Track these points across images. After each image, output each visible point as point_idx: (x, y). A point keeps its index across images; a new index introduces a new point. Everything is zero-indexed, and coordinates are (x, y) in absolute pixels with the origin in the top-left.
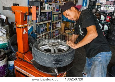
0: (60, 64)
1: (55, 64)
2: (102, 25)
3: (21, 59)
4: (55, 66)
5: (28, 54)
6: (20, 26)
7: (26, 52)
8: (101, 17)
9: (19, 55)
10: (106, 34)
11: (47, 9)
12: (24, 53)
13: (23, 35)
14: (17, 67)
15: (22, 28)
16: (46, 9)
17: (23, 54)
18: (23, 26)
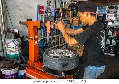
0: (67, 68)
1: (62, 67)
2: (110, 39)
4: (62, 69)
6: (33, 37)
7: (37, 61)
8: (109, 32)
9: (30, 64)
12: (35, 62)
13: (35, 45)
14: (29, 75)
15: (34, 39)
18: (35, 38)
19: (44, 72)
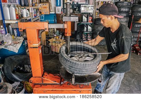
3: (40, 84)
5: (46, 76)
10: (91, 35)
11: (27, 16)
15: (39, 47)
16: (25, 16)
17: (42, 77)
19: (61, 85)
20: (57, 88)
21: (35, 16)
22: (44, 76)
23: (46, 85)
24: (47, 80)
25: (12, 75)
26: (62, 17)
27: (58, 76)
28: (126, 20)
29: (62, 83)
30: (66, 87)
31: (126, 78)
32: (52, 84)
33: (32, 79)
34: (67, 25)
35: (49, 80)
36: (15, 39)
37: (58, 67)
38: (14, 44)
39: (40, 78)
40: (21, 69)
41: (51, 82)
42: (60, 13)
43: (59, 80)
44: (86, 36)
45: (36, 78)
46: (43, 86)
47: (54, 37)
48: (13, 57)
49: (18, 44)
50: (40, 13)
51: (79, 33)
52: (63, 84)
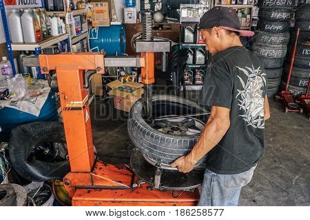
5: (101, 169)
6: (78, 103)
10: (203, 73)
11: (59, 32)
13: (86, 124)
15: (84, 107)
16: (55, 32)
17: (91, 172)
18: (84, 103)
19: (133, 189)
20: (124, 198)
21: (78, 32)
22: (96, 170)
23: (100, 189)
24: (102, 179)
25: (27, 167)
26: (135, 42)
27: (127, 169)
28: (281, 39)
29: (135, 185)
30: (144, 196)
31: (280, 173)
32: (112, 189)
33: (69, 176)
34: (145, 59)
35: (106, 178)
36: (33, 84)
37: (127, 146)
38: (32, 97)
39: (87, 174)
40: (47, 151)
41: (111, 183)
42: (133, 21)
43: (130, 179)
44: (191, 73)
45: (79, 174)
46: (93, 192)
47: (121, 76)
48: (28, 127)
49: (39, 98)
50: (90, 23)
51: (176, 67)
52: (137, 188)
